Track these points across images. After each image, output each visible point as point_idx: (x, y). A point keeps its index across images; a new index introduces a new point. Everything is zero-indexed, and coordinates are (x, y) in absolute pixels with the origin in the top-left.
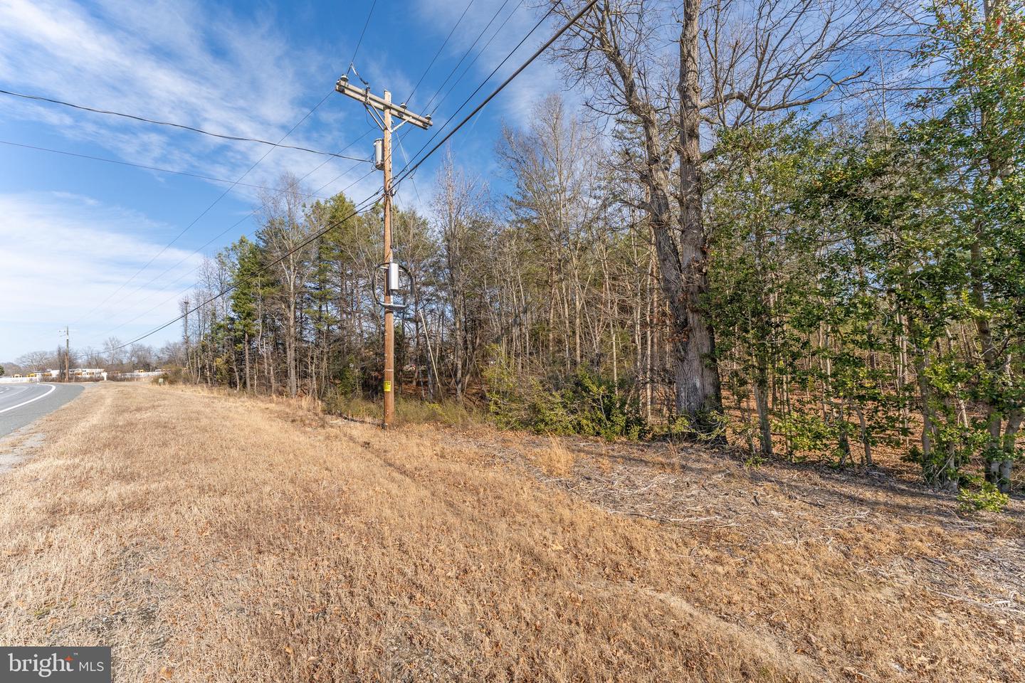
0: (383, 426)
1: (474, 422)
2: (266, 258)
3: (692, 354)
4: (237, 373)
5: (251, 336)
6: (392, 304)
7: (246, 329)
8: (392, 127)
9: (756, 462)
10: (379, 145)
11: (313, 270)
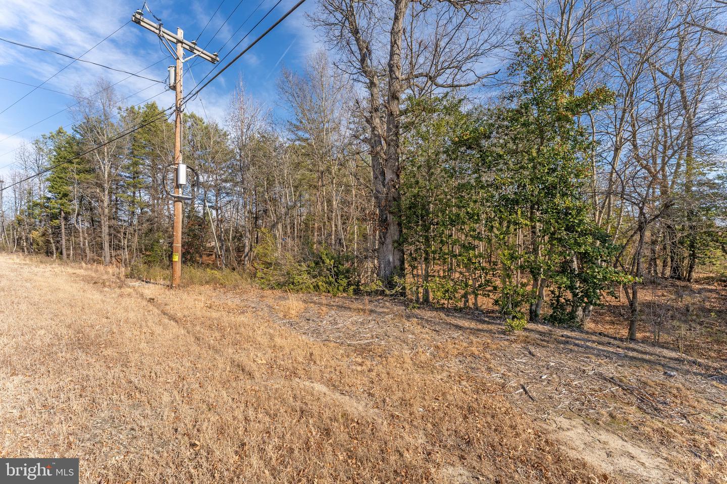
0: (170, 287)
1: (245, 285)
2: (81, 149)
3: (389, 241)
4: (53, 245)
5: (67, 214)
6: (180, 195)
7: (62, 207)
8: (184, 58)
9: (414, 307)
10: (172, 70)
11: (126, 162)
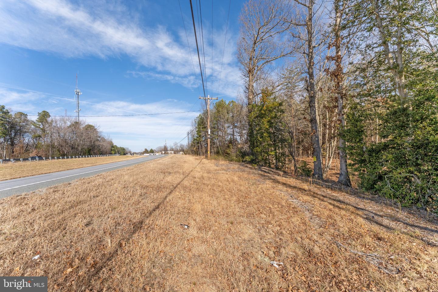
4: (198, 152)
7: (200, 140)
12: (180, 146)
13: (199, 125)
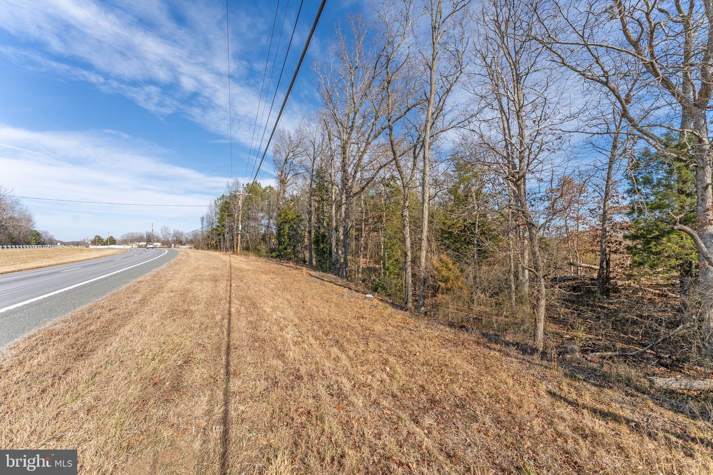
7: (222, 231)
12: (175, 235)
13: (222, 210)
